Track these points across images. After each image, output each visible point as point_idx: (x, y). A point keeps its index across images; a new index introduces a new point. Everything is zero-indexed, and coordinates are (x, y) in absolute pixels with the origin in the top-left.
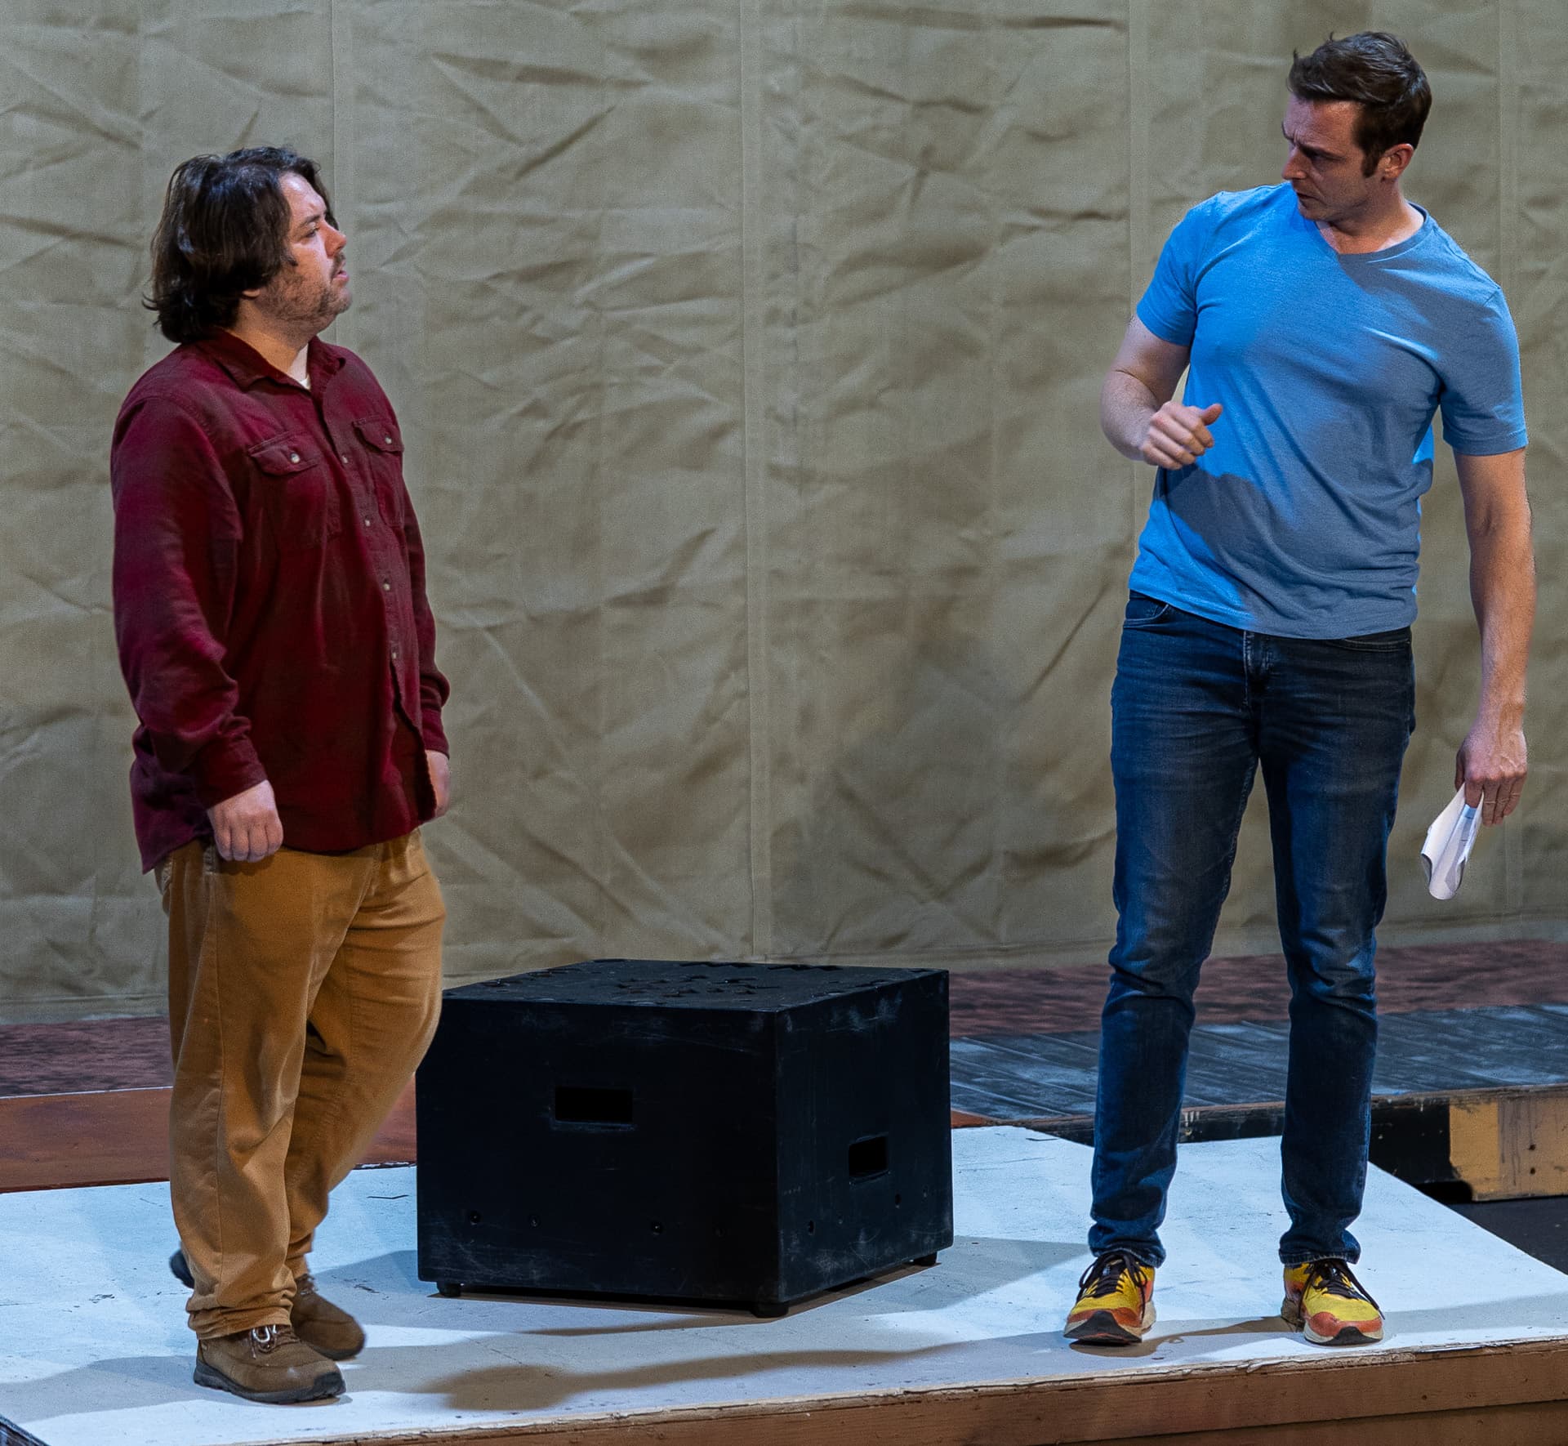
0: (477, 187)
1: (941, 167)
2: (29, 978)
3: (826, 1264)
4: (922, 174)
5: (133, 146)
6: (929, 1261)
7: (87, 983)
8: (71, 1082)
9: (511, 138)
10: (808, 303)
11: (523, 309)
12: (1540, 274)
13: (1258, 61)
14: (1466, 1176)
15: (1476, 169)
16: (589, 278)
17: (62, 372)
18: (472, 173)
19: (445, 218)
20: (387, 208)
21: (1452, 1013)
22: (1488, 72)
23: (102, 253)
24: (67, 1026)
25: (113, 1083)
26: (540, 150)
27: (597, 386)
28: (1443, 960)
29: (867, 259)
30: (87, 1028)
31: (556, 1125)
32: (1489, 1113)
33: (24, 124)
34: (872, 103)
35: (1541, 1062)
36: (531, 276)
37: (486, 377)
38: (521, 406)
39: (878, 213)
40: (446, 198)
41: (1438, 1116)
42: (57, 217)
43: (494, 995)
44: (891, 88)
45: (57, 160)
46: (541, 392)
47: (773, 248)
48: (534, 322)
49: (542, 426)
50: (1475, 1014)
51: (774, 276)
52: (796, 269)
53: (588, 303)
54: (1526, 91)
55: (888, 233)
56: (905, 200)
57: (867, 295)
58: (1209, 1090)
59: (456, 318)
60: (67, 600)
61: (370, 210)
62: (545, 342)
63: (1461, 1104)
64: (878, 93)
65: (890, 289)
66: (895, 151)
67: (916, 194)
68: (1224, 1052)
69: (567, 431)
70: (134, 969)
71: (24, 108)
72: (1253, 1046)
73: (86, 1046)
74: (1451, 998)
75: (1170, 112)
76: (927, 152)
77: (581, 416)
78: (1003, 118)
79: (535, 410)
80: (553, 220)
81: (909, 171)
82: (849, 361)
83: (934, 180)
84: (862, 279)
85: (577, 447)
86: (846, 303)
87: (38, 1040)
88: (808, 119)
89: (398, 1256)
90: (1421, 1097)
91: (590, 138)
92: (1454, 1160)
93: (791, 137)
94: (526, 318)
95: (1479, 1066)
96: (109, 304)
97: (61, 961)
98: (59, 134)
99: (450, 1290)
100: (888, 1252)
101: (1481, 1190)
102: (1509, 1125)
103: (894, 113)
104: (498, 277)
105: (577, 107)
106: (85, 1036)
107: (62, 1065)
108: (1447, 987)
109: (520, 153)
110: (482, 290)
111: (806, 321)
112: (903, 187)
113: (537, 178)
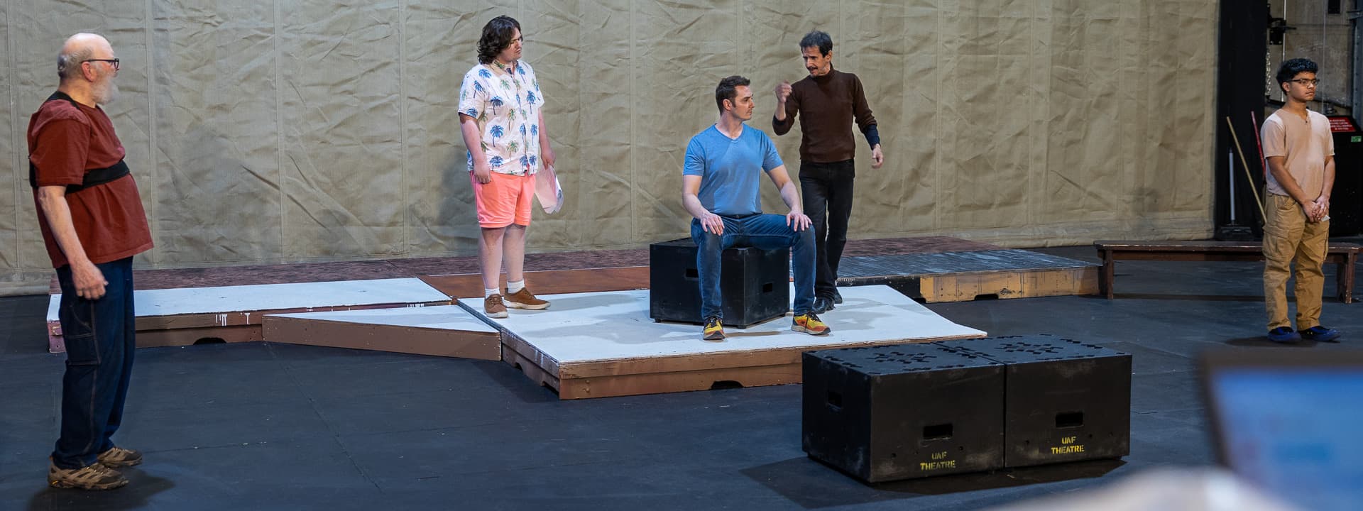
0: (667, 36)
1: (789, 31)
2: (549, 241)
3: (757, 316)
4: (785, 33)
5: (577, 24)
6: (783, 316)
7: (564, 242)
8: (560, 267)
9: (677, 23)
10: (755, 67)
11: (679, 68)
12: (948, 61)
13: (874, 4)
14: (924, 297)
15: (931, 33)
16: (697, 60)
17: (559, 83)
18: (666, 32)
19: (660, 44)
20: (644, 41)
21: (921, 255)
22: (935, 7)
23: (570, 52)
24: (559, 253)
25: (570, 268)
26: (684, 26)
27: (698, 88)
28: (919, 241)
29: (771, 55)
30: (564, 254)
31: (686, 278)
32: (931, 280)
33: (550, 18)
34: (772, 14)
35: (944, 267)
36: (682, 59)
37: (670, 85)
38: (679, 92)
39: (773, 44)
40: (660, 38)
41: (917, 281)
42: (557, 43)
43: (671, 244)
44: (777, 11)
45: (557, 28)
46: (684, 89)
47: (746, 52)
48: (683, 70)
49: (684, 98)
50: (927, 255)
51: (745, 60)
52: (751, 58)
53: (697, 66)
54: (945, 13)
55: (776, 48)
56: (780, 40)
57: (770, 65)
58: (857, 273)
59: (662, 70)
60: (560, 143)
61: (639, 41)
62: (685, 77)
63: (923, 278)
64: (773, 11)
65: (776, 63)
66: (778, 27)
67: (784, 37)
68: (862, 263)
69: (690, 100)
70: (576, 239)
71: (549, 14)
72: (870, 262)
73: (564, 259)
74: (921, 251)
75: (851, 17)
76: (786, 27)
77: (695, 96)
78: (806, 19)
79: (683, 94)
80: (688, 44)
81: (781, 32)
82: (765, 82)
83: (788, 34)
84: (769, 60)
85: (693, 105)
86: (765, 67)
87: (552, 257)
88: (755, 19)
89: (645, 312)
90: (913, 276)
91: (697, 23)
92: (921, 292)
93: (750, 23)
94: (681, 70)
95: (928, 268)
96: (572, 66)
97: (557, 237)
98: (559, 21)
99: (658, 321)
100: (773, 313)
101: (928, 300)
102: (936, 284)
103: (778, 17)
104: (673, 59)
105: (695, 14)
106: (564, 256)
107: (558, 263)
108: (920, 248)
109: (679, 27)
110: (669, 63)
111: (754, 71)
112: (780, 36)
113: (684, 33)
